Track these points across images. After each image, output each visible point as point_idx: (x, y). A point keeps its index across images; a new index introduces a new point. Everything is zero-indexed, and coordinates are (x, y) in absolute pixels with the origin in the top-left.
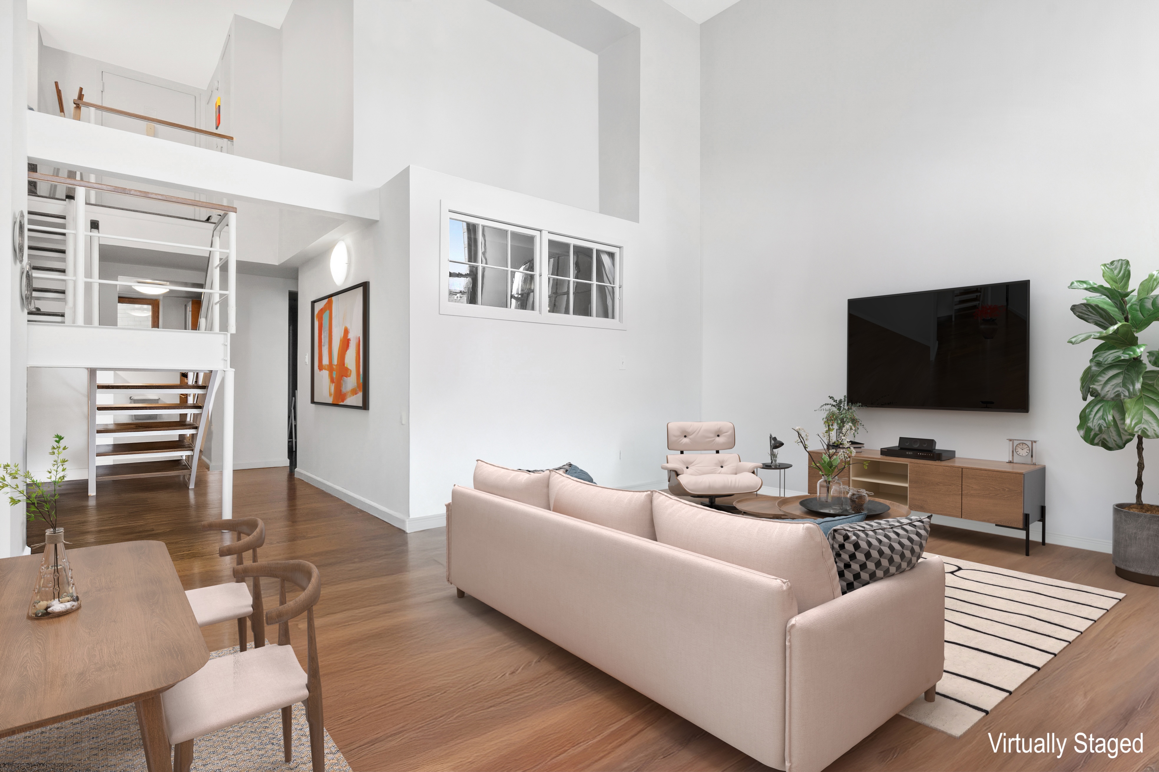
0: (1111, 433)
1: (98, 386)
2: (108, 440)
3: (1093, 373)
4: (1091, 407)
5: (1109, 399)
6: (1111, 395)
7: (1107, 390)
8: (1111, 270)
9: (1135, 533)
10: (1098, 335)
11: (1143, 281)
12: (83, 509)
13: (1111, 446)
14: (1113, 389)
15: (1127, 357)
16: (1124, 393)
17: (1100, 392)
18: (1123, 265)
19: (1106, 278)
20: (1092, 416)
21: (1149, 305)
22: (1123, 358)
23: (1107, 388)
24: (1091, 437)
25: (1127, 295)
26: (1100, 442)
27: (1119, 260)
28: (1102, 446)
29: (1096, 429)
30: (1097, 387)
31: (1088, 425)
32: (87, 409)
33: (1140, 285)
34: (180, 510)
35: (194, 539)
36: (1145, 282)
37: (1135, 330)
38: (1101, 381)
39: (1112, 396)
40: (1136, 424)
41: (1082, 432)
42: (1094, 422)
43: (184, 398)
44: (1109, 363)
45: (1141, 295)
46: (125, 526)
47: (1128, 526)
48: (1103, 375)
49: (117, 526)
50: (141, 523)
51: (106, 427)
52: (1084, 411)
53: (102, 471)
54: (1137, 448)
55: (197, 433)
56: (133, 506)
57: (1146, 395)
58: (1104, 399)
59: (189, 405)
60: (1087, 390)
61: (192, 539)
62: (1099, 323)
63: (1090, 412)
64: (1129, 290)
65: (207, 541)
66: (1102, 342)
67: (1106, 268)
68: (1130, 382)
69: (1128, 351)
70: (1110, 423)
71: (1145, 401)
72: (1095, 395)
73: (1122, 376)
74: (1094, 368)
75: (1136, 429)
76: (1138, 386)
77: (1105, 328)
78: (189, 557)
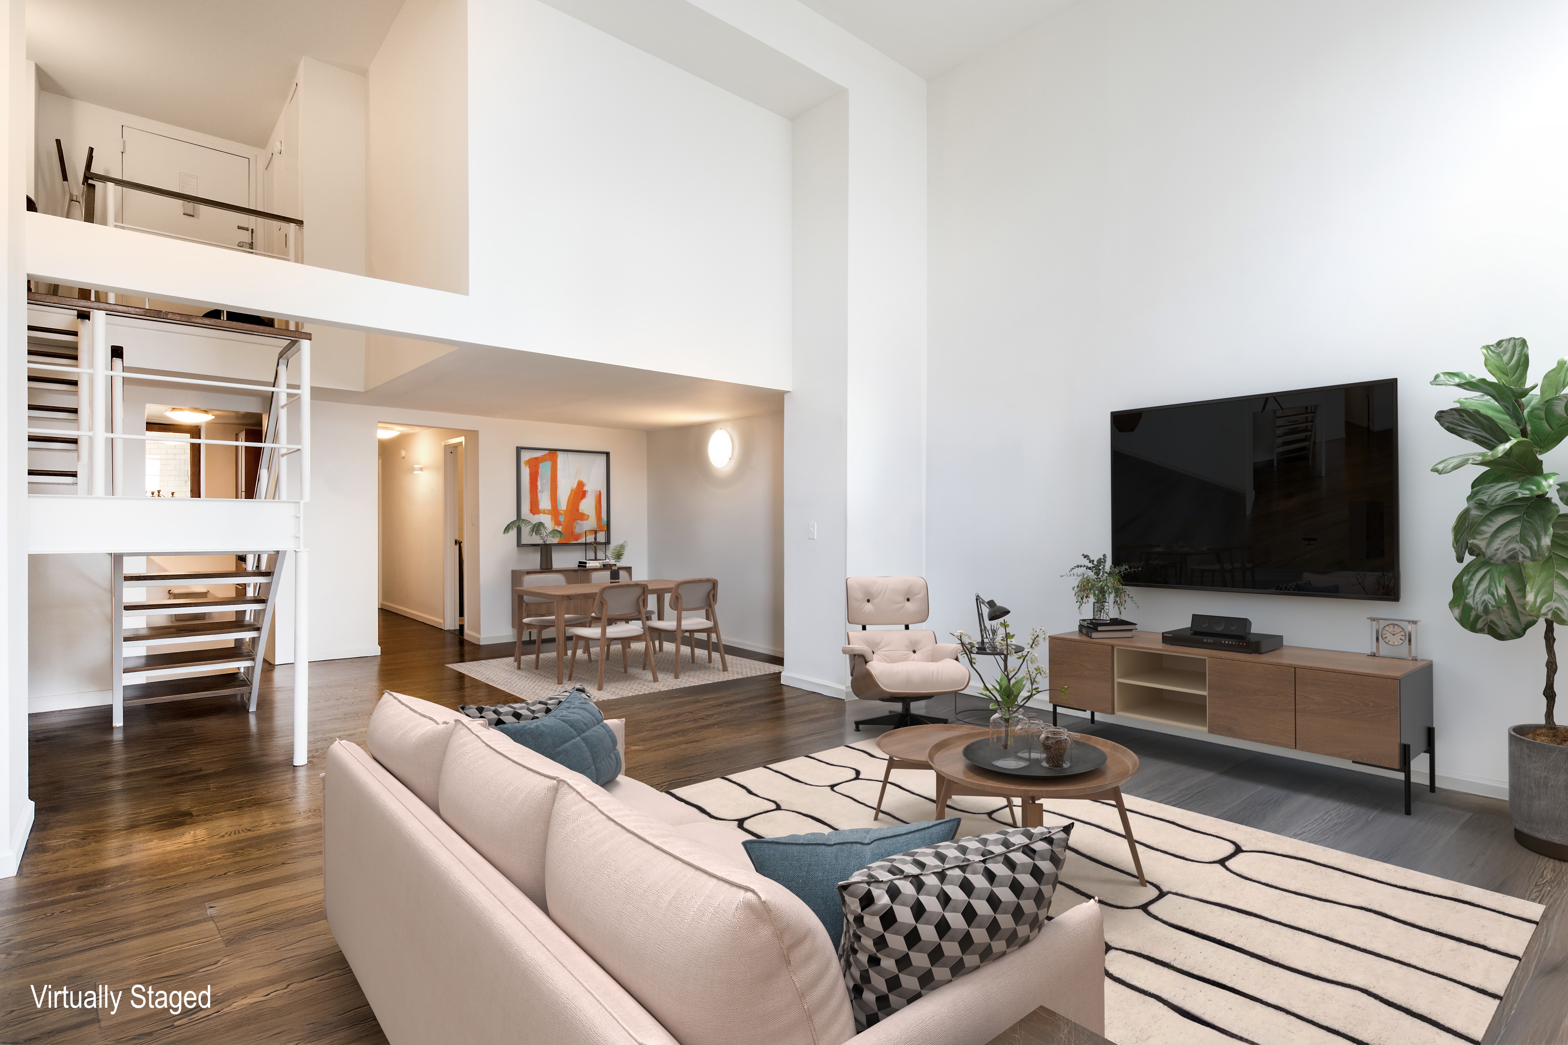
0: (1503, 612)
1: (125, 577)
2: (139, 650)
3: (1472, 519)
4: (1471, 573)
5: (1499, 562)
6: (1502, 555)
7: (1495, 548)
8: (1498, 355)
9: (1546, 778)
10: (1480, 458)
11: (1549, 372)
12: (106, 746)
13: (1502, 631)
14: (1506, 546)
15: (1527, 493)
16: (1524, 552)
17: (1484, 550)
18: (1517, 347)
19: (1490, 368)
20: (1472, 588)
21: (1560, 409)
22: (1520, 496)
23: (1496, 544)
24: (1472, 619)
25: (1525, 393)
26: (1486, 627)
27: (1510, 339)
28: (1488, 634)
29: (1479, 609)
30: (1480, 542)
31: (1467, 601)
32: (111, 609)
33: (1544, 377)
34: (237, 742)
35: (257, 780)
36: (1552, 373)
37: (1539, 450)
38: (1485, 532)
39: (1505, 557)
40: (1543, 602)
41: (1457, 612)
42: (1477, 596)
43: (241, 590)
44: (1497, 503)
45: (1546, 394)
46: (162, 766)
47: (1533, 765)
48: (1489, 523)
49: (151, 767)
50: (185, 760)
51: (136, 633)
52: (1459, 578)
53: (130, 693)
54: (1545, 638)
55: (259, 637)
56: (174, 739)
57: (1558, 553)
58: (1492, 562)
59: (249, 599)
60: (1464, 545)
61: (254, 780)
62: (1480, 438)
63: (1469, 581)
64: (1528, 385)
65: (273, 782)
66: (1486, 469)
67: (1490, 353)
68: (1532, 534)
69: (1529, 483)
70: (1502, 600)
71: (1556, 563)
72: (1476, 552)
73: (1519, 525)
74: (1474, 512)
75: (1543, 610)
76: (1546, 541)
77: (1491, 447)
78: (250, 805)
